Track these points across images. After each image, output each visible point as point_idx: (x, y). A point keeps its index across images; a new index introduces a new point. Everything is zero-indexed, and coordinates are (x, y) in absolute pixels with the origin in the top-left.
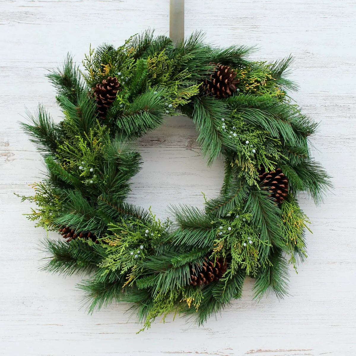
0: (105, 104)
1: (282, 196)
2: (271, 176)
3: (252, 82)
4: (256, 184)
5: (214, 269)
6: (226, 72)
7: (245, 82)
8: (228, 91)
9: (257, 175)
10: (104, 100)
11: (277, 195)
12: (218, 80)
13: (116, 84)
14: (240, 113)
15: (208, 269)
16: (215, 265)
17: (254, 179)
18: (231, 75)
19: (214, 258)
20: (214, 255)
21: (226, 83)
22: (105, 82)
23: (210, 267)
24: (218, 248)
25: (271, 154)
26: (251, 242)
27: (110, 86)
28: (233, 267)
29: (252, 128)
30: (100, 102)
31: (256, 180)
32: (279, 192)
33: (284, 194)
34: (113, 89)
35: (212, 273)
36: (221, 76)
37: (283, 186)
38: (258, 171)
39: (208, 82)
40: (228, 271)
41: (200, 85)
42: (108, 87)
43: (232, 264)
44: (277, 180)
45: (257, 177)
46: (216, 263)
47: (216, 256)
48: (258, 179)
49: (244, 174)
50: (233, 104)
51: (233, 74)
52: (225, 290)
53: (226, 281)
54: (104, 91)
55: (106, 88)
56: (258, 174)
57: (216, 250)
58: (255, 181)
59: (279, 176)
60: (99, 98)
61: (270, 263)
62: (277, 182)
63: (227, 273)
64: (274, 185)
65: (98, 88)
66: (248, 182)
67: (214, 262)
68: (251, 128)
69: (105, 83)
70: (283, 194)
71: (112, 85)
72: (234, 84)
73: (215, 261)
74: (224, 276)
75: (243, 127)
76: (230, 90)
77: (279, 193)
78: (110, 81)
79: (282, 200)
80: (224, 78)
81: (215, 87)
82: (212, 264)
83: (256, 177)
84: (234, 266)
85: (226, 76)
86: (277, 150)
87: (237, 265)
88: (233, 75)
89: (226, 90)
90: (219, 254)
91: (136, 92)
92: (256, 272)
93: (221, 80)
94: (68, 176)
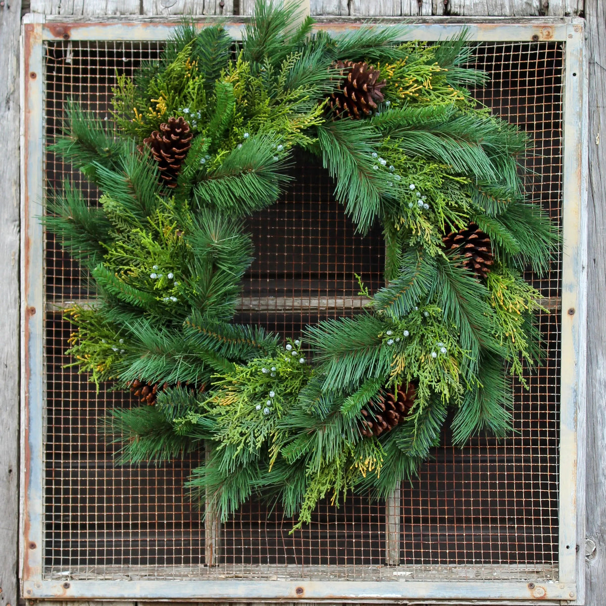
0: (172, 163)
1: (486, 266)
2: (462, 237)
3: (408, 85)
4: (440, 252)
5: (396, 404)
6: (361, 71)
7: (397, 85)
8: (371, 103)
9: (439, 239)
10: (170, 158)
11: (477, 266)
12: (351, 89)
13: (184, 128)
14: (397, 140)
15: (388, 407)
16: (397, 397)
17: (437, 245)
18: (371, 76)
19: (393, 386)
20: (393, 381)
21: (366, 90)
22: (166, 128)
23: (390, 402)
24: (397, 368)
25: (456, 203)
26: (443, 350)
27: (176, 134)
28: (422, 395)
29: (421, 162)
30: (163, 163)
31: (439, 246)
32: (479, 260)
33: (489, 263)
34: (180, 139)
35: (395, 411)
36: (355, 81)
37: (484, 249)
38: (440, 231)
39: (337, 95)
40: (416, 402)
41: (324, 103)
42: (172, 135)
43: (421, 390)
44: (472, 241)
45: (440, 242)
46: (398, 394)
47: (396, 383)
48: (443, 245)
49: (419, 240)
50: (383, 126)
51: (375, 74)
52: (417, 435)
53: (416, 421)
54: (168, 143)
55: (169, 137)
56: (440, 236)
57: (395, 373)
58: (438, 248)
59: (476, 234)
60: (160, 156)
61: (478, 382)
62: (473, 246)
63: (414, 406)
64: (470, 250)
65: (156, 139)
66: (427, 251)
67: (394, 393)
68: (419, 163)
69: (167, 131)
70: (486, 262)
71: (178, 131)
72: (378, 89)
73: (396, 391)
74: (411, 412)
75: (406, 163)
76: (375, 100)
77: (479, 263)
78: (173, 125)
79: (485, 272)
80: (361, 82)
81: (349, 100)
82: (392, 396)
83: (438, 242)
84: (423, 392)
85: (363, 79)
86: (465, 194)
87: (428, 391)
88: (373, 74)
89: (367, 101)
90: (400, 378)
91: (220, 135)
92: (461, 398)
93: (356, 87)
94: (133, 293)
